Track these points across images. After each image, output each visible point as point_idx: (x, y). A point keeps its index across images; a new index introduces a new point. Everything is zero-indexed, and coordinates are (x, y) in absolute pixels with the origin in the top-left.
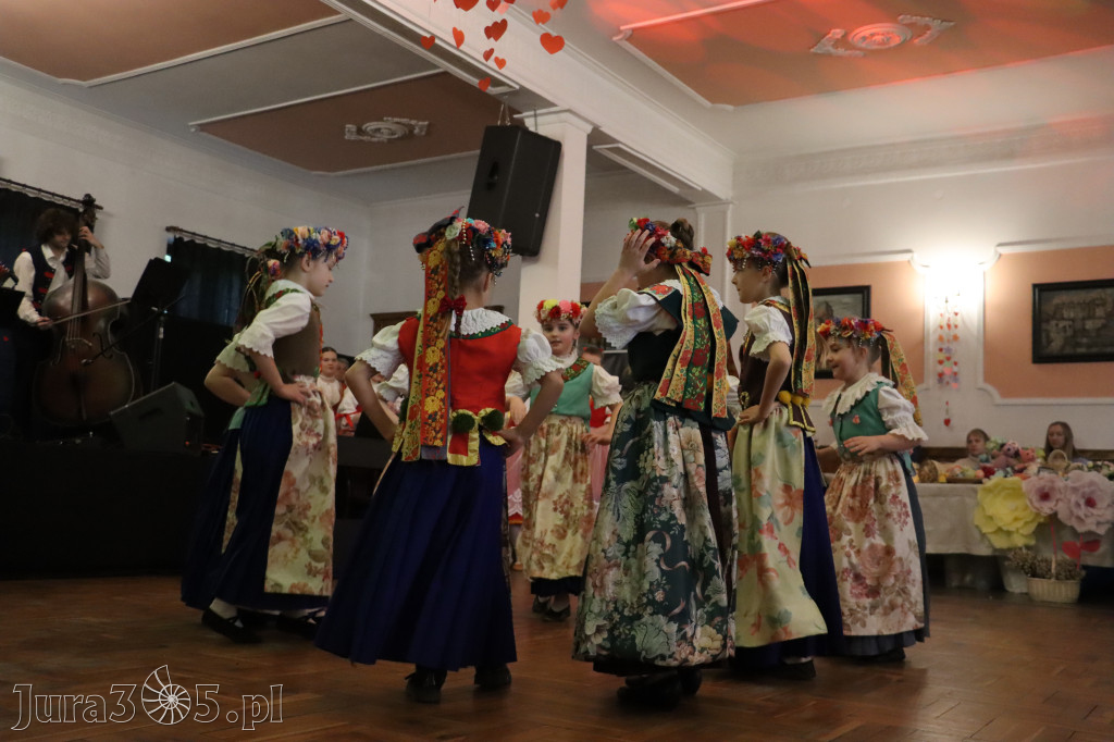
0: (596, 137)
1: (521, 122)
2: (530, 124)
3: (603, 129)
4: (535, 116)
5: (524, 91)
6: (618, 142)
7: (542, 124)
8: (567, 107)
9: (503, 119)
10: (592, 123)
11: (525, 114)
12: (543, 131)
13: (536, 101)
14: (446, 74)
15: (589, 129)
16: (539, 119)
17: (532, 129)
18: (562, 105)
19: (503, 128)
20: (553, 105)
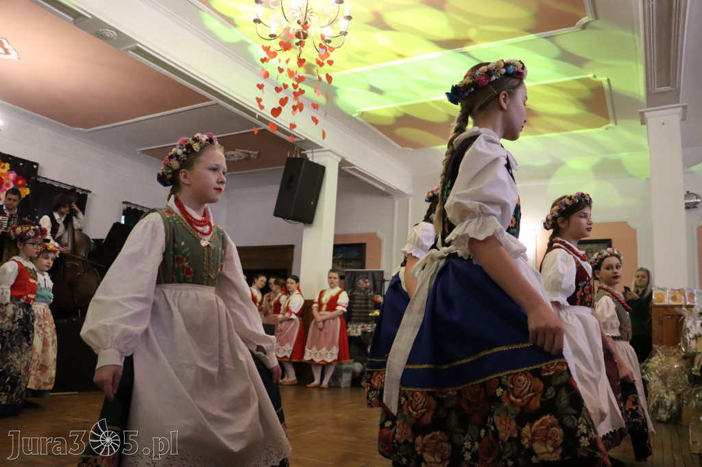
0: (343, 163)
1: (305, 155)
2: (310, 156)
3: (347, 159)
4: (312, 152)
5: (307, 141)
6: (354, 165)
7: (315, 157)
8: (328, 148)
9: (296, 154)
10: (341, 157)
11: (307, 151)
12: (316, 160)
13: (313, 146)
14: (265, 130)
15: (340, 160)
16: (315, 154)
17: (310, 159)
18: (326, 148)
19: (296, 159)
20: (321, 147)
